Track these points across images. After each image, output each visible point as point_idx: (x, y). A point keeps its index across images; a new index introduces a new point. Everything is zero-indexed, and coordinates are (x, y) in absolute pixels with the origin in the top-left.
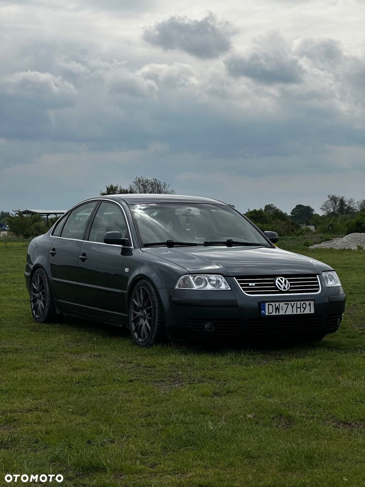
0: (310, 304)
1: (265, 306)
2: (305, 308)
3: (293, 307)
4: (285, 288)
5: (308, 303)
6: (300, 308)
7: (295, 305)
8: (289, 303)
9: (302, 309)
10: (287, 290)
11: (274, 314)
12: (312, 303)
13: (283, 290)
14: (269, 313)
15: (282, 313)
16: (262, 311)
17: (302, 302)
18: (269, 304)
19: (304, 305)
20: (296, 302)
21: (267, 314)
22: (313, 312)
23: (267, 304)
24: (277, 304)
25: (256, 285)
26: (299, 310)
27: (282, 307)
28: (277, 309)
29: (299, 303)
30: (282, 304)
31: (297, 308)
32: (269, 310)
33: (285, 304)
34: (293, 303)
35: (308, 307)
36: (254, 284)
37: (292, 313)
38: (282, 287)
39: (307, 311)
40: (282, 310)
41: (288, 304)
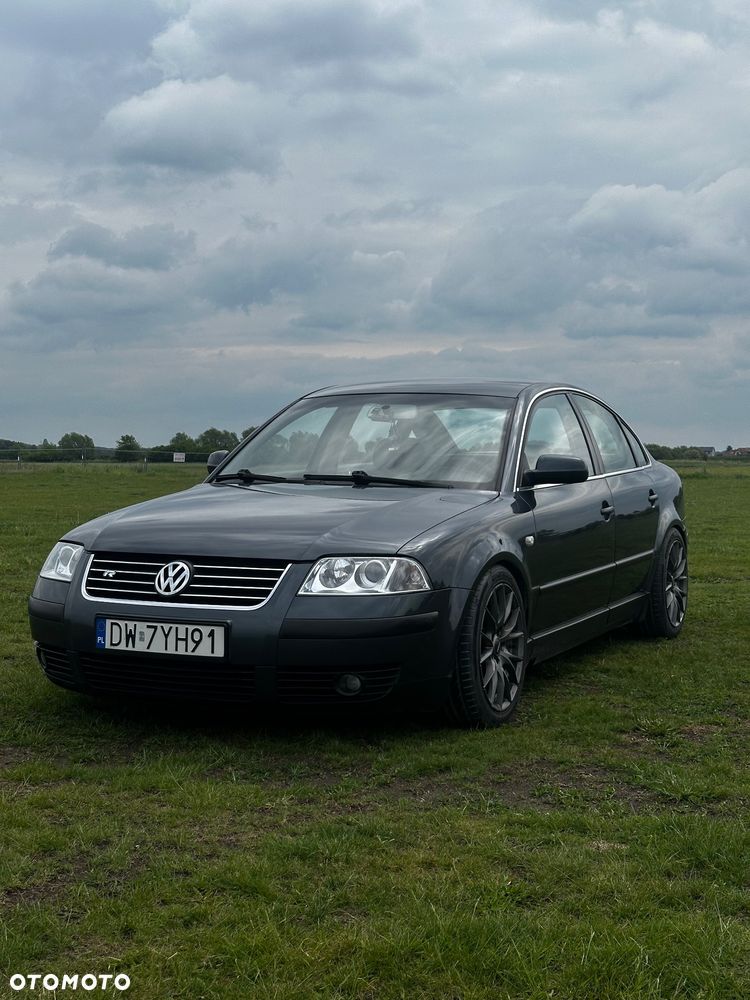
0: (212, 634)
1: (103, 627)
2: (198, 643)
3: (166, 636)
5: (206, 630)
6: (186, 640)
7: (173, 631)
8: (159, 625)
9: (191, 645)
11: (122, 647)
12: (219, 632)
14: (112, 644)
15: (140, 647)
16: (99, 639)
17: (191, 628)
18: (112, 624)
19: (197, 635)
20: (174, 626)
21: (108, 646)
22: (220, 652)
23: (108, 622)
24: (131, 625)
26: (181, 644)
27: (142, 633)
28: (131, 636)
29: (182, 628)
30: (141, 626)
31: (177, 639)
32: (113, 637)
33: (148, 627)
34: (166, 627)
35: (207, 641)
37: (163, 651)
39: (204, 650)
40: (142, 639)
41: (156, 628)
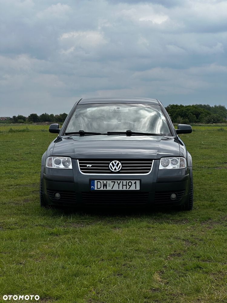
0: (135, 183)
1: (94, 183)
2: (130, 186)
3: (119, 184)
4: (115, 169)
5: (133, 182)
6: (126, 185)
7: (121, 183)
8: (116, 181)
9: (128, 187)
10: (117, 171)
11: (102, 189)
12: (138, 182)
13: (113, 171)
14: (97, 188)
15: (109, 188)
16: (92, 187)
17: (128, 181)
18: (97, 182)
19: (130, 184)
20: (122, 181)
21: (96, 189)
22: (138, 188)
23: (96, 181)
24: (105, 182)
25: (92, 166)
26: (125, 187)
27: (109, 184)
28: (105, 185)
29: (125, 182)
30: (109, 182)
31: (123, 185)
32: (98, 186)
33: (112, 182)
34: (119, 181)
35: (134, 185)
36: (90, 165)
37: (118, 189)
38: (113, 168)
39: (133, 188)
40: (109, 186)
41: (115, 182)
